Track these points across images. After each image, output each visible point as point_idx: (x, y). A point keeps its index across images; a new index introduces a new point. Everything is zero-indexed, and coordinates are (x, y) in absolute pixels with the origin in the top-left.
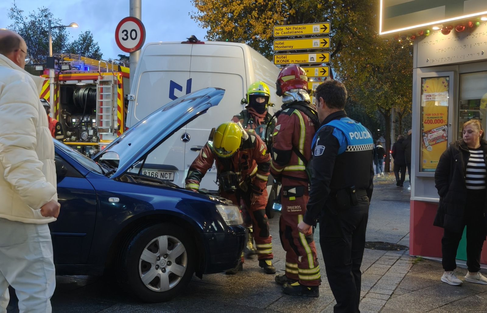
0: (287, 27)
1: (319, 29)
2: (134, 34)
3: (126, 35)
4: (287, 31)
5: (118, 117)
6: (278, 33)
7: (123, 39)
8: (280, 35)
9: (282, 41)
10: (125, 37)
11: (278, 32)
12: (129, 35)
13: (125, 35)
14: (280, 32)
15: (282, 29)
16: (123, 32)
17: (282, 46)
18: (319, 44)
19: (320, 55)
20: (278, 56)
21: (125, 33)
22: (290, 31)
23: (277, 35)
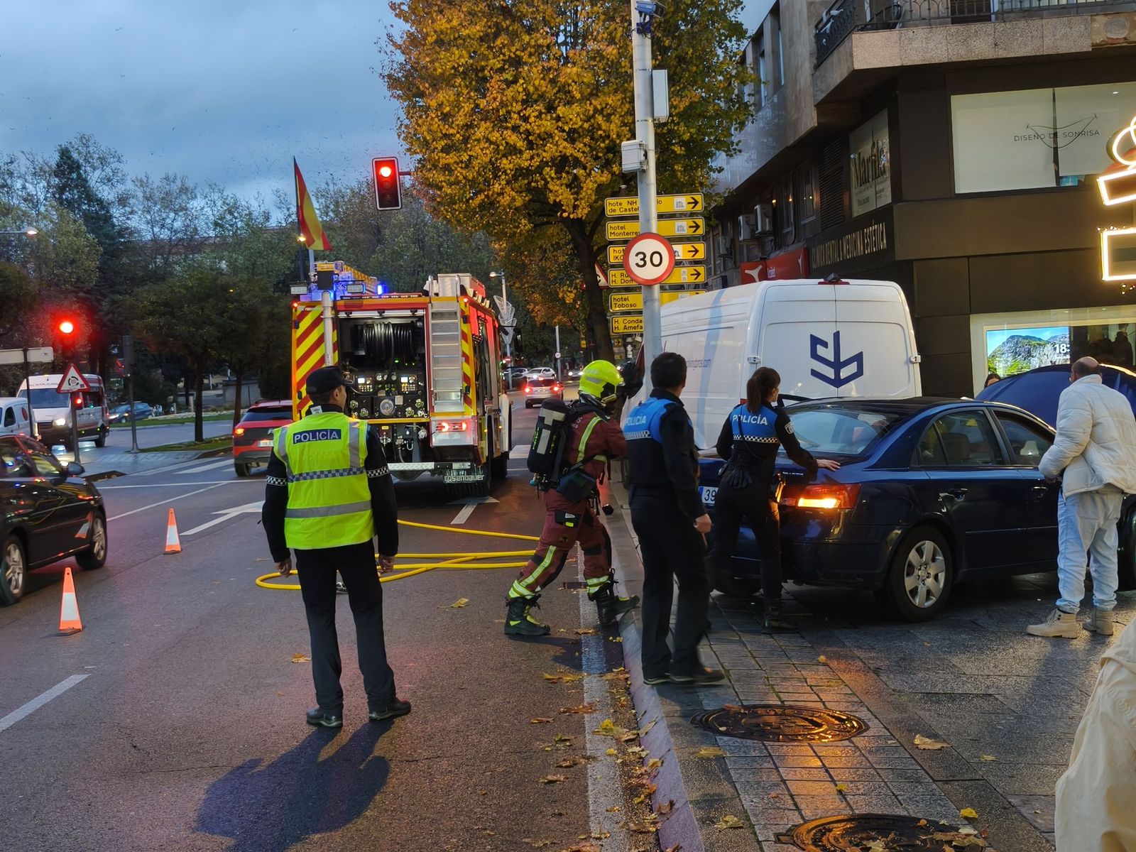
0: (630, 200)
1: (685, 204)
2: (656, 257)
3: (643, 259)
4: (630, 207)
5: (464, 373)
6: (614, 211)
7: (637, 264)
8: (618, 213)
9: (621, 224)
10: (641, 263)
11: (613, 208)
12: (648, 259)
13: (641, 260)
14: (617, 208)
15: (621, 204)
16: (637, 255)
17: (622, 231)
18: (685, 228)
19: (689, 247)
20: (616, 249)
21: (641, 256)
22: (634, 206)
23: (613, 213)
